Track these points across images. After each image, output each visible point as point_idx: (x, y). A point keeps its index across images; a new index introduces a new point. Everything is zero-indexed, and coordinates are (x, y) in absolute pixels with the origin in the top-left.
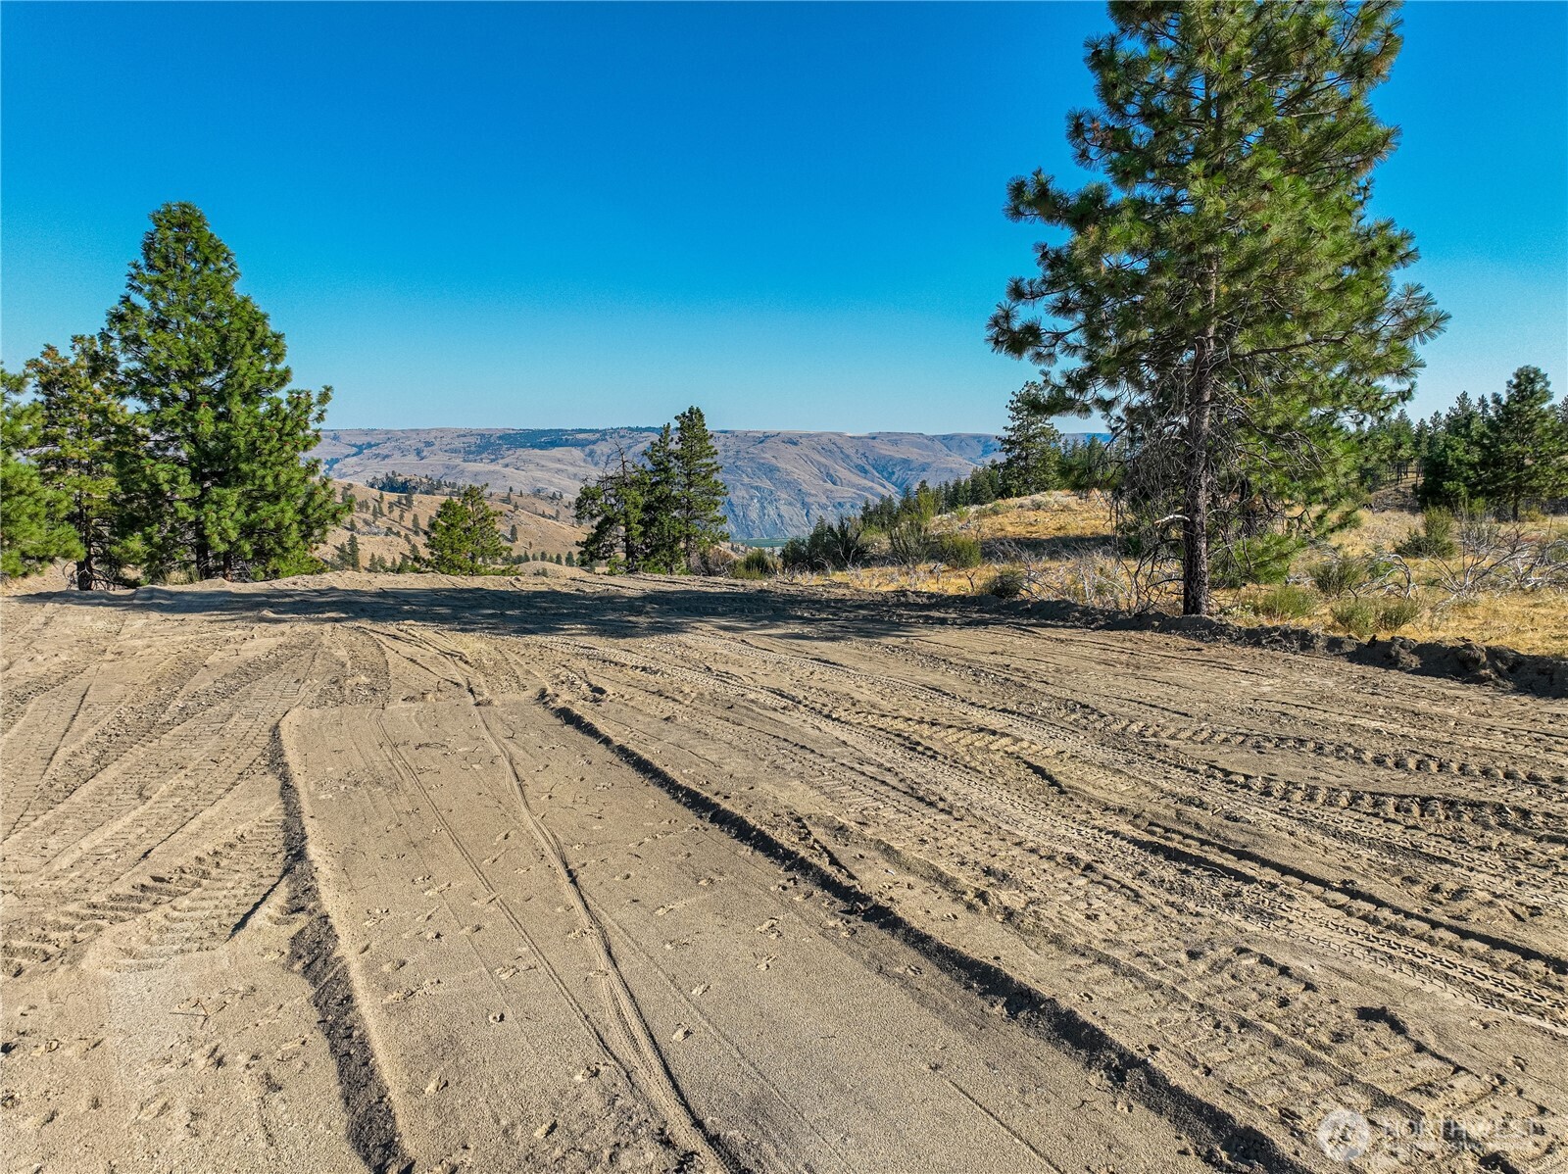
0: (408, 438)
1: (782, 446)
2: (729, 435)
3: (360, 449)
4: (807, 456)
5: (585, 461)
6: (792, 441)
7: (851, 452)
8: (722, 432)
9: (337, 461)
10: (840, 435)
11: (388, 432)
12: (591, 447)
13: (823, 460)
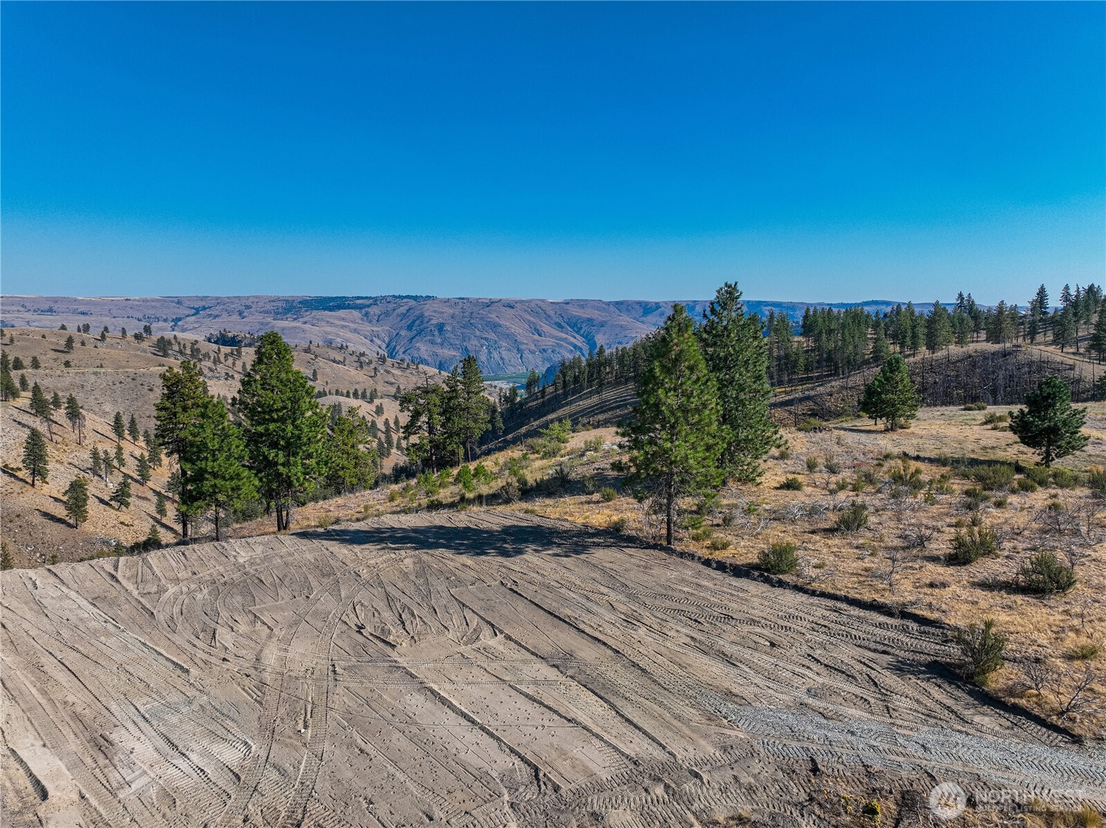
0: (233, 303)
1: (503, 309)
2: (465, 301)
3: (197, 311)
4: (520, 316)
5: (362, 319)
6: (510, 306)
7: (552, 313)
8: (460, 299)
9: (180, 319)
10: (543, 301)
11: (217, 298)
12: (366, 309)
13: (532, 319)
